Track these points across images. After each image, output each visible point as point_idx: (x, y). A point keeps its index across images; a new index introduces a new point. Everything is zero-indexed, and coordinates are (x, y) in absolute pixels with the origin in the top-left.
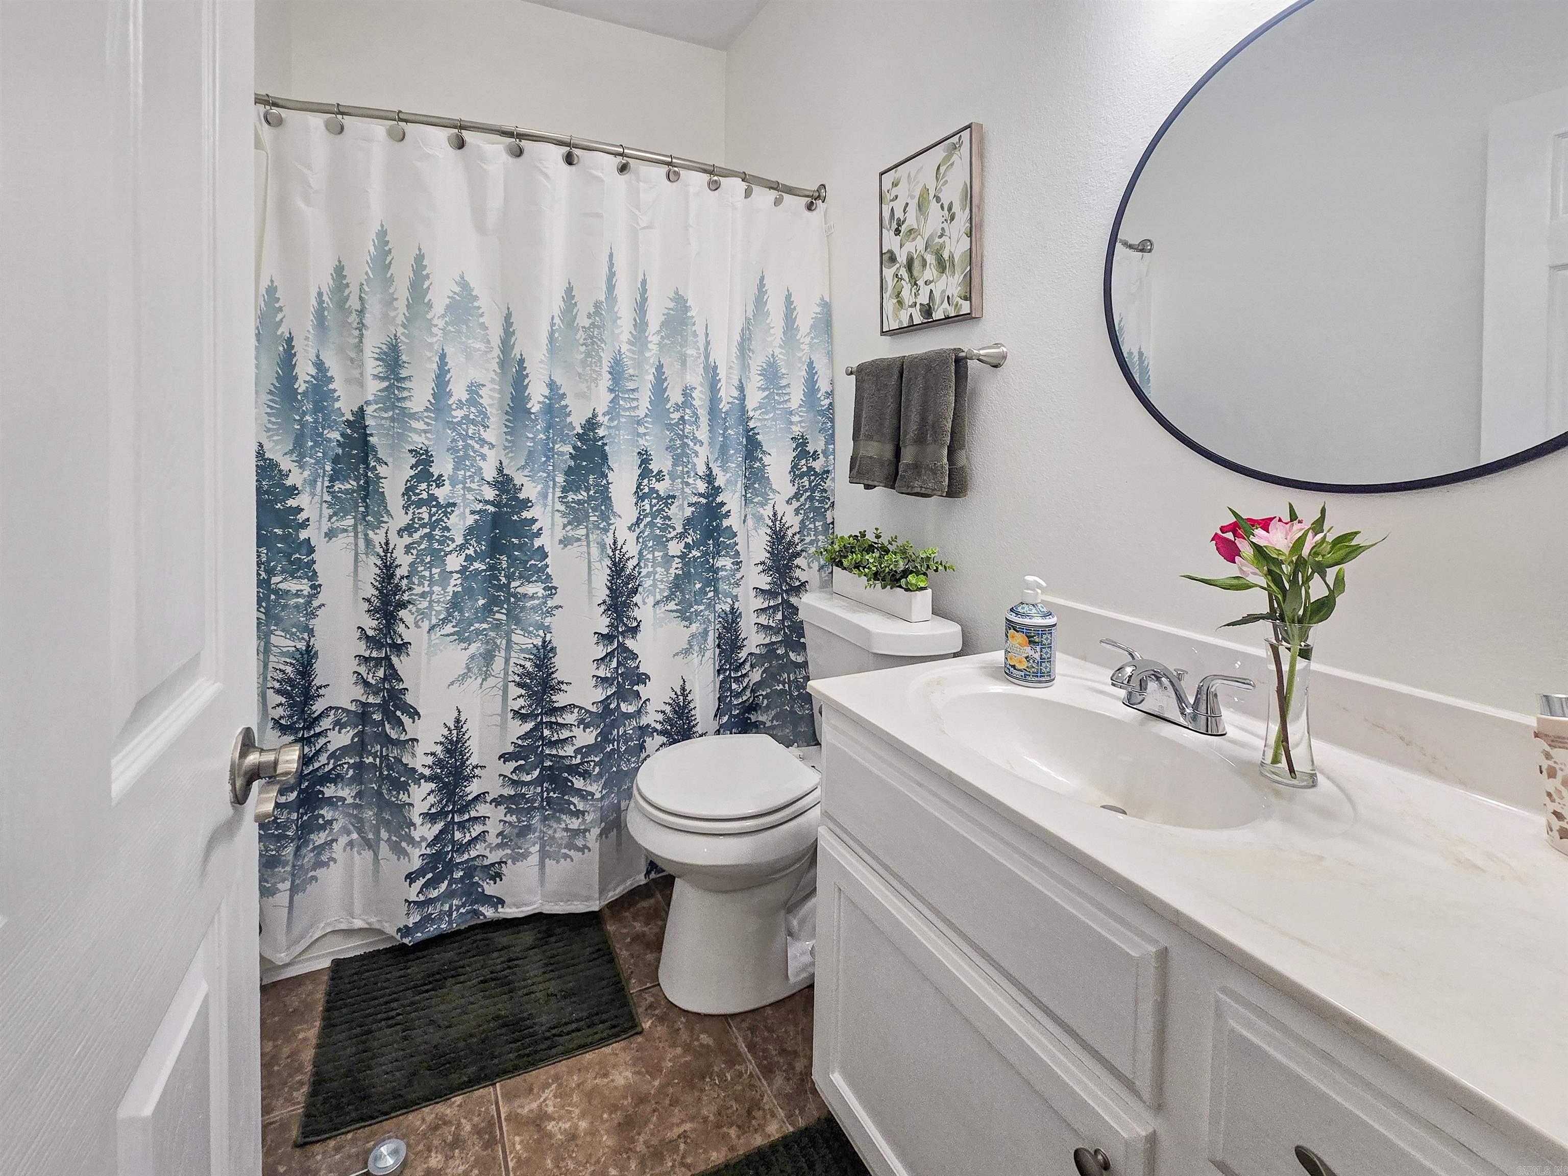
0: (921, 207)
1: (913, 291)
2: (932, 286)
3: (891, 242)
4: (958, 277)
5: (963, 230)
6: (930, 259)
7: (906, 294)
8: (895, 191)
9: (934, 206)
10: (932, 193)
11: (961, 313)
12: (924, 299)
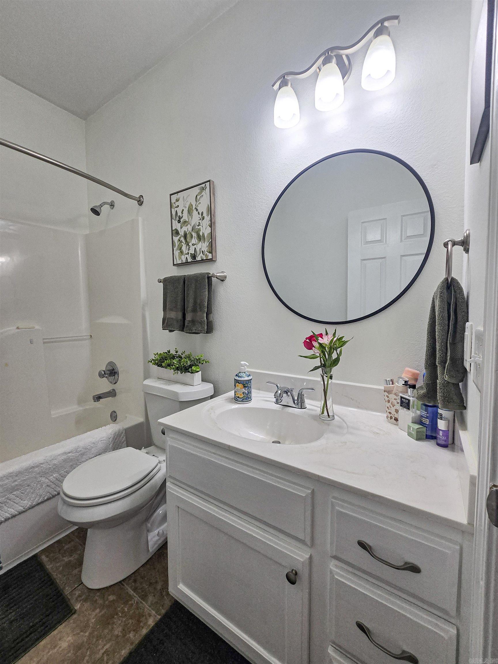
0: (190, 212)
1: (187, 248)
2: (195, 246)
3: (177, 226)
4: (207, 244)
5: (208, 224)
6: (194, 235)
7: (184, 248)
8: (177, 204)
9: (195, 213)
10: (194, 207)
11: (208, 258)
12: (192, 251)
